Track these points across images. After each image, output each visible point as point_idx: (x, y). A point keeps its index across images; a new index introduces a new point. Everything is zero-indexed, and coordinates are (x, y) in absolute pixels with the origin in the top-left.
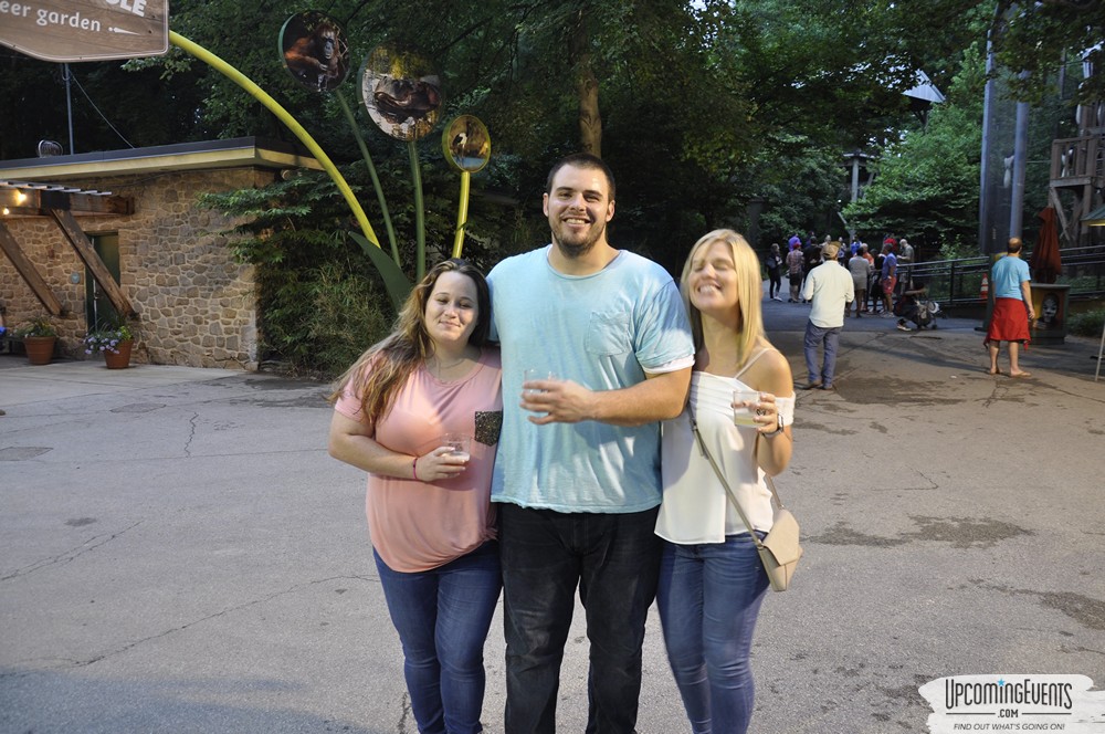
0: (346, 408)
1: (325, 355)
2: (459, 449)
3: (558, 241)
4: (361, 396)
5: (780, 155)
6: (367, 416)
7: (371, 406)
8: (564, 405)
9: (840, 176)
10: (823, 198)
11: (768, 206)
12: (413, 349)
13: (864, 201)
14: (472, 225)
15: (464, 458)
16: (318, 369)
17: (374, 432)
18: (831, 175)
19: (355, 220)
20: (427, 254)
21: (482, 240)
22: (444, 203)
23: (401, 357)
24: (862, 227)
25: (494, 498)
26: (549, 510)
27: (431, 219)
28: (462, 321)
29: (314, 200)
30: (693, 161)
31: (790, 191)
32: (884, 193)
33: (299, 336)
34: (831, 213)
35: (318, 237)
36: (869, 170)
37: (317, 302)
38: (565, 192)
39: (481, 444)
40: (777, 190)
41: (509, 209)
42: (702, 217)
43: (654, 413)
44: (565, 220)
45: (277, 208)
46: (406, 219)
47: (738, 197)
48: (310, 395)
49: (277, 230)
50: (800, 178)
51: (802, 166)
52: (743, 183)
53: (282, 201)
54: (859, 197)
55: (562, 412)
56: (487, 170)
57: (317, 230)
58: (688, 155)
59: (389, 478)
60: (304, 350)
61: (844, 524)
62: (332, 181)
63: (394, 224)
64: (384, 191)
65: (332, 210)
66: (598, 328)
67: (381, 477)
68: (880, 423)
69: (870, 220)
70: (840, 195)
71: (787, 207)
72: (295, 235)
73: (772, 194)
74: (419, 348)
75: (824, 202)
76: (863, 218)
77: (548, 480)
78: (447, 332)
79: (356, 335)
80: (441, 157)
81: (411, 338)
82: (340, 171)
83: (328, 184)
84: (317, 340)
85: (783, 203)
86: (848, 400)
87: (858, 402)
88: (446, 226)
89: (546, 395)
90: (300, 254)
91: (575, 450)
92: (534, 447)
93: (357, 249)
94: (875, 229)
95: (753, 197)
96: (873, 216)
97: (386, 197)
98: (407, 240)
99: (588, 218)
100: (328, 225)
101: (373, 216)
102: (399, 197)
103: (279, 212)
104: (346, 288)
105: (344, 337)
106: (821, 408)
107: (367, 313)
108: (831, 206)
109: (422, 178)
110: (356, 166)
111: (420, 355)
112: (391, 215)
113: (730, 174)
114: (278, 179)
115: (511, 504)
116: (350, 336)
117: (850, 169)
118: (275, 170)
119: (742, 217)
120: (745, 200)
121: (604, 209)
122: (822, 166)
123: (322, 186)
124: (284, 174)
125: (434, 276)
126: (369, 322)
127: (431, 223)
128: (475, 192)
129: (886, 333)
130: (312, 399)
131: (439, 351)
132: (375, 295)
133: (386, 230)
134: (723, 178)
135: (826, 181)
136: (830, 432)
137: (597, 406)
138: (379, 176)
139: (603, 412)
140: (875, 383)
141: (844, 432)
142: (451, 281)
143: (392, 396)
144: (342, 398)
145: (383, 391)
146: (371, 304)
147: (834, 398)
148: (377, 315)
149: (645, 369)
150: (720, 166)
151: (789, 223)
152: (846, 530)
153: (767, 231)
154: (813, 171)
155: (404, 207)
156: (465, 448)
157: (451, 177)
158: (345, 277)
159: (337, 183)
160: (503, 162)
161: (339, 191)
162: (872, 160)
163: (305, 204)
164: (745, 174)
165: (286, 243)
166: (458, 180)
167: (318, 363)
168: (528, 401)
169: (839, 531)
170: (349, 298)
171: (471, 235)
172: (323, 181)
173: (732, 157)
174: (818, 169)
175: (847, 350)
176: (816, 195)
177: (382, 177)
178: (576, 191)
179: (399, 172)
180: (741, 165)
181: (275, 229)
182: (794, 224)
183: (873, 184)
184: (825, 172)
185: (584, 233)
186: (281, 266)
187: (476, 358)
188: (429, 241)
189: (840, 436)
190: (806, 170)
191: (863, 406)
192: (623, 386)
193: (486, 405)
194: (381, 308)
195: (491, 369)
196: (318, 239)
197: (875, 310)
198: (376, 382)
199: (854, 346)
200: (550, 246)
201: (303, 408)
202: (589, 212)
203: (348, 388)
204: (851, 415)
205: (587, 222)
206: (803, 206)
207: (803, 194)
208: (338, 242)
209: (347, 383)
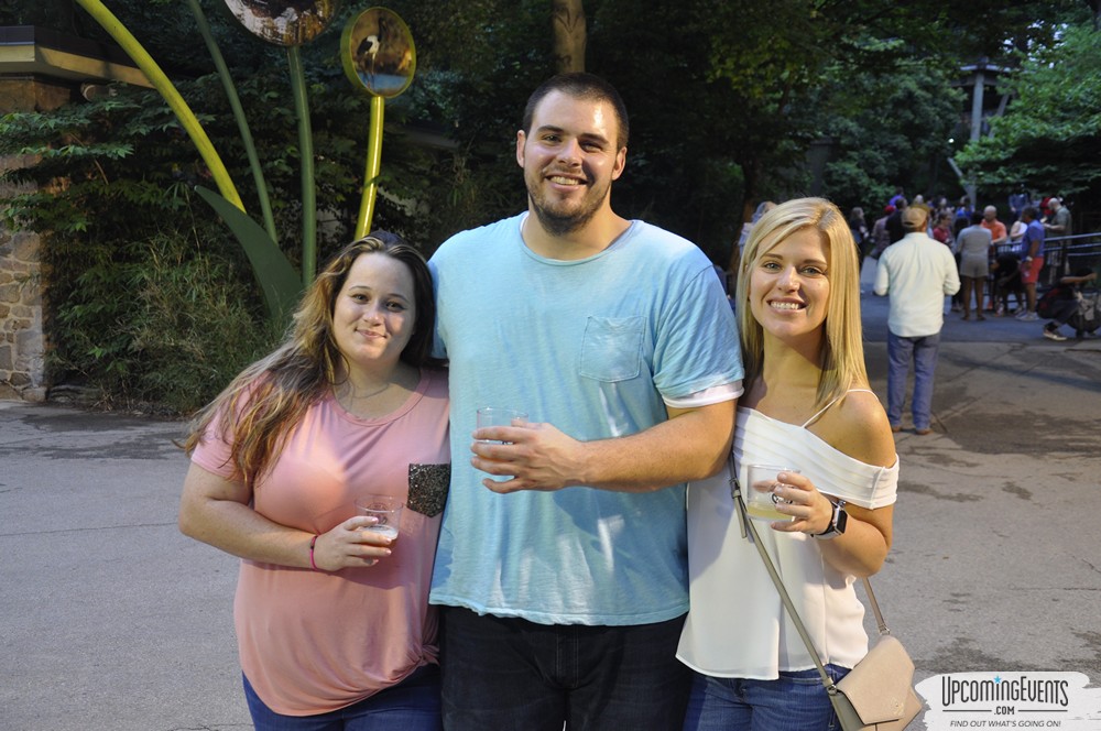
0: (208, 458)
1: (158, 377)
2: (383, 520)
3: (536, 208)
4: (231, 439)
5: (859, 71)
6: (240, 471)
7: (247, 456)
8: (536, 464)
9: (954, 102)
10: (926, 137)
11: (838, 151)
12: (315, 371)
13: (991, 139)
14: (387, 179)
15: (389, 535)
16: (146, 397)
17: (251, 495)
18: (939, 101)
19: (205, 168)
20: (319, 223)
21: (403, 202)
22: (344, 145)
23: (295, 381)
24: (987, 181)
25: (435, 598)
26: (520, 620)
27: (324, 168)
28: (389, 329)
29: (138, 135)
30: (725, 81)
31: (874, 127)
32: (1024, 127)
33: (114, 348)
34: (938, 159)
35: (145, 193)
36: (1000, 90)
37: (145, 295)
38: (551, 133)
39: (416, 515)
40: (853, 126)
41: (444, 154)
42: (738, 168)
43: (678, 472)
44: (550, 178)
45: (77, 145)
46: (285, 168)
47: (795, 138)
48: (133, 439)
49: (77, 179)
50: (890, 107)
51: (894, 88)
52: (801, 115)
53: (84, 135)
54: (984, 133)
55: (535, 475)
56: (410, 94)
57: (143, 182)
58: (718, 73)
59: (273, 567)
60: (122, 369)
61: (966, 641)
62: (167, 105)
63: (267, 176)
64: (250, 124)
65: (167, 151)
66: (596, 341)
67: (261, 565)
68: (1018, 484)
69: (1001, 170)
70: (952, 131)
71: (869, 152)
72: (107, 190)
73: (846, 132)
74: (325, 369)
75: (927, 143)
76: (989, 166)
77: (519, 572)
78: (367, 347)
79: (207, 347)
80: (338, 72)
81: (312, 352)
82: (180, 90)
83: (160, 110)
84: (144, 354)
85: (863, 146)
86: (967, 448)
87: (983, 450)
88: (347, 180)
89: (510, 447)
90: (115, 219)
91: (559, 529)
92: (498, 521)
93: (208, 213)
94: (1008, 184)
95: (817, 137)
96: (1005, 163)
97: (253, 133)
98: (287, 200)
99: (584, 177)
100: (162, 175)
101: (234, 163)
102: (276, 134)
103: (80, 151)
104: (190, 273)
105: (188, 349)
106: (923, 460)
107: (225, 313)
108: (937, 150)
109: (311, 104)
110: (206, 82)
111: (325, 378)
112: (262, 162)
113: (781, 102)
114: (77, 99)
115: (460, 609)
116: (198, 349)
117: (970, 90)
118: (71, 85)
119: (799, 168)
120: (804, 141)
121: (609, 164)
122: (926, 87)
123: (150, 113)
124: (86, 90)
125: (348, 258)
126: (227, 326)
127: (324, 175)
128: (392, 129)
129: (1025, 344)
130: (137, 445)
131: (356, 374)
132: (237, 284)
133: (255, 185)
134: (772, 108)
135: (930, 110)
136: (939, 497)
137: (588, 465)
138: (242, 100)
139: (597, 472)
140: (1009, 422)
141: (961, 498)
142: (373, 268)
143: (280, 440)
144: (203, 443)
145: (266, 432)
146: (230, 299)
147: (944, 444)
148: (240, 315)
149: (667, 401)
150: (767, 90)
151: (871, 176)
152: (971, 653)
153: (837, 189)
154: (910, 95)
155: (282, 149)
156: (391, 519)
157: (355, 104)
158: (189, 257)
159: (175, 108)
160: (435, 82)
161: (179, 122)
162: (1007, 75)
163: (123, 141)
164: (805, 102)
165: (92, 200)
166: (366, 109)
167: (145, 390)
168: (483, 457)
169: (958, 652)
170: (197, 289)
171: (387, 195)
172: (151, 105)
173: (785, 75)
174: (919, 92)
175: (961, 370)
176: (914, 131)
177: (246, 102)
178: (568, 134)
179: (274, 95)
180: (799, 88)
181: (73, 178)
182: (879, 179)
183: (1007, 112)
184: (929, 96)
185: (578, 199)
186: (84, 236)
187: (411, 385)
188: (321, 203)
189: (955, 504)
190: (899, 94)
191: (990, 457)
192: (635, 429)
193: (425, 454)
194: (247, 305)
195: (433, 400)
196: (145, 197)
197: (1006, 309)
198: (256, 418)
199: (973, 365)
200: (526, 214)
201: (122, 460)
202: (587, 167)
203: (212, 429)
204: (972, 471)
205: (582, 182)
206: (894, 149)
207: (894, 131)
208: (177, 202)
209: (210, 420)
